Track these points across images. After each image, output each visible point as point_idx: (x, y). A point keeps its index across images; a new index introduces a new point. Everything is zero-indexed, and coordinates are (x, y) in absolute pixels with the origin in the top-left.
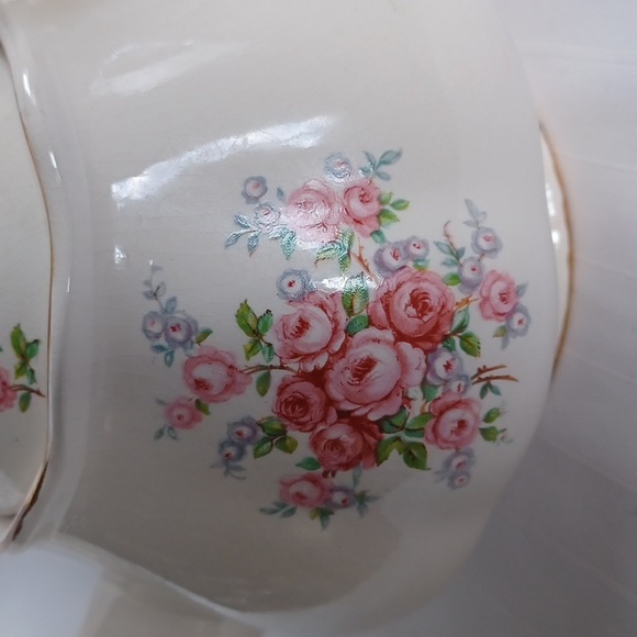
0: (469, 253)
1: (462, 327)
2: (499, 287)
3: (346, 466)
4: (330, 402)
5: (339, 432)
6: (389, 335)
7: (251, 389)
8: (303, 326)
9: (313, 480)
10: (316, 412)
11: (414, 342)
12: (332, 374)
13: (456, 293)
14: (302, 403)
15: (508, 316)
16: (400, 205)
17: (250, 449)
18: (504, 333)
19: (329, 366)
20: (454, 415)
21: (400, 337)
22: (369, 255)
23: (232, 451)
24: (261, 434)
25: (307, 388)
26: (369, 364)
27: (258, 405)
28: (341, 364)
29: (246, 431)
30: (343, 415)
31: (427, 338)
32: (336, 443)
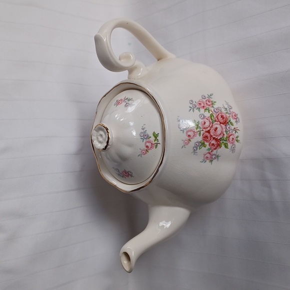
0: (228, 109)
1: (230, 121)
2: (234, 114)
3: (215, 149)
4: (211, 136)
5: (213, 142)
6: (219, 123)
7: (198, 135)
8: (205, 123)
9: (209, 153)
10: (209, 138)
11: (223, 124)
12: (211, 131)
13: (228, 115)
14: (207, 137)
15: (236, 119)
16: (215, 102)
17: (198, 148)
18: (236, 122)
19: (210, 129)
20: (231, 137)
21: (221, 123)
22: (212, 110)
23: (195, 149)
24: (200, 144)
25: (207, 134)
26: (216, 128)
27: (199, 138)
28: (212, 129)
29: (198, 144)
30: (214, 138)
31: (225, 123)
32: (213, 144)
